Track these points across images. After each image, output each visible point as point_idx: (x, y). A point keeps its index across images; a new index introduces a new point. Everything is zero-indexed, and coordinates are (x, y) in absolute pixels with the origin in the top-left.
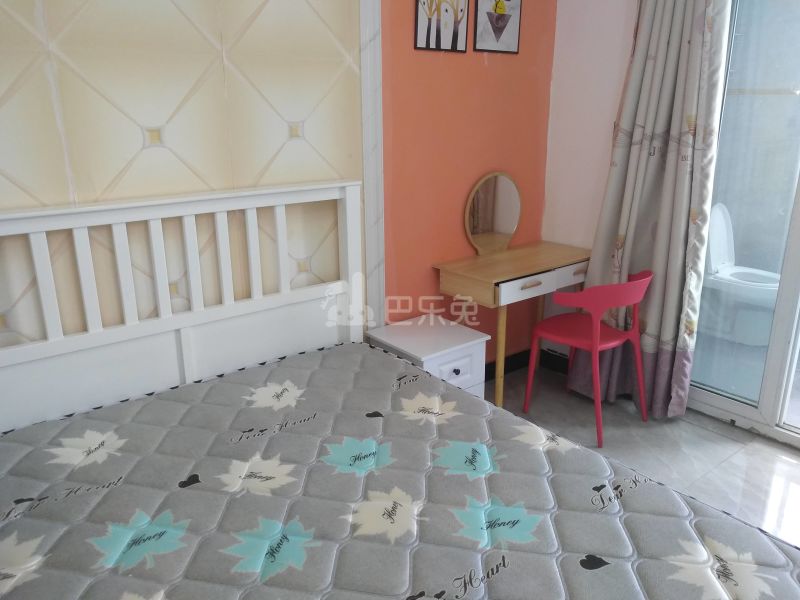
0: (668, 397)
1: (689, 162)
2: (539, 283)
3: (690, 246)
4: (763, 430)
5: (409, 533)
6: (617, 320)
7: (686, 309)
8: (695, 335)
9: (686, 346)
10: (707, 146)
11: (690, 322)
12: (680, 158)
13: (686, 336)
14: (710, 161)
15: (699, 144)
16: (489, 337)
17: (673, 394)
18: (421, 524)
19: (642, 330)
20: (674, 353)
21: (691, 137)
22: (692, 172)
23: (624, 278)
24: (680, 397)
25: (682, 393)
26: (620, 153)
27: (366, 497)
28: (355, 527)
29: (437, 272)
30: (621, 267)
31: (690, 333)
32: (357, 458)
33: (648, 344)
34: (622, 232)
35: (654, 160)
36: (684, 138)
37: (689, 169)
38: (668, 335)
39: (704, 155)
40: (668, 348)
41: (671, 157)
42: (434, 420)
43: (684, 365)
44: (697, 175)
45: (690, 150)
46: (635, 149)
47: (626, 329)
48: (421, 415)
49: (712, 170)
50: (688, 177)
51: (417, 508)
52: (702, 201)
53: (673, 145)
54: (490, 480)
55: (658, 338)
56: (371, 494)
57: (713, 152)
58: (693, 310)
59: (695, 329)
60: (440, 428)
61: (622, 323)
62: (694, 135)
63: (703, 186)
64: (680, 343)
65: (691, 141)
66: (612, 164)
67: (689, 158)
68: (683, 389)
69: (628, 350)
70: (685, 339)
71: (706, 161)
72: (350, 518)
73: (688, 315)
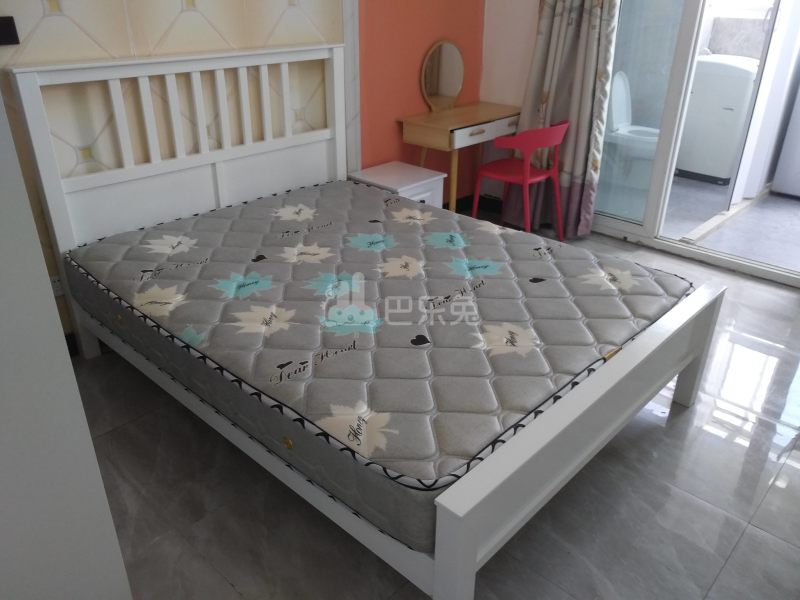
0: (578, 220)
1: (597, 30)
2: (483, 132)
3: (596, 99)
4: (646, 242)
5: (420, 275)
6: (541, 162)
7: (593, 150)
8: (599, 171)
9: (592, 179)
10: (611, 17)
11: (595, 161)
12: (591, 26)
13: (593, 172)
14: (613, 30)
15: (605, 16)
16: (446, 175)
17: (582, 218)
18: (426, 271)
19: (561, 169)
20: (583, 185)
21: (599, 10)
22: (599, 39)
23: (548, 125)
24: (586, 220)
25: (588, 217)
26: (545, 22)
27: (385, 261)
28: (384, 274)
29: (400, 124)
30: (545, 118)
31: (595, 169)
32: (372, 244)
33: (565, 179)
34: (546, 89)
35: (572, 28)
36: (594, 11)
37: (597, 36)
38: (579, 171)
39: (609, 25)
40: (579, 181)
41: (584, 26)
42: (418, 222)
43: (590, 195)
44: (603, 41)
45: (598, 20)
46: (557, 19)
47: (548, 168)
48: (408, 220)
49: (614, 38)
50: (596, 43)
51: (421, 264)
52: (606, 62)
53: (586, 16)
54: (466, 250)
55: (572, 174)
56: (388, 259)
57: (615, 22)
58: (598, 151)
59: (599, 165)
60: (424, 227)
61: (545, 164)
62: (602, 8)
63: (607, 50)
64: (587, 178)
65: (599, 13)
66: (539, 33)
67: (598, 27)
68: (589, 213)
69: (550, 185)
70: (591, 174)
71: (610, 29)
72: (380, 271)
73: (594, 154)
